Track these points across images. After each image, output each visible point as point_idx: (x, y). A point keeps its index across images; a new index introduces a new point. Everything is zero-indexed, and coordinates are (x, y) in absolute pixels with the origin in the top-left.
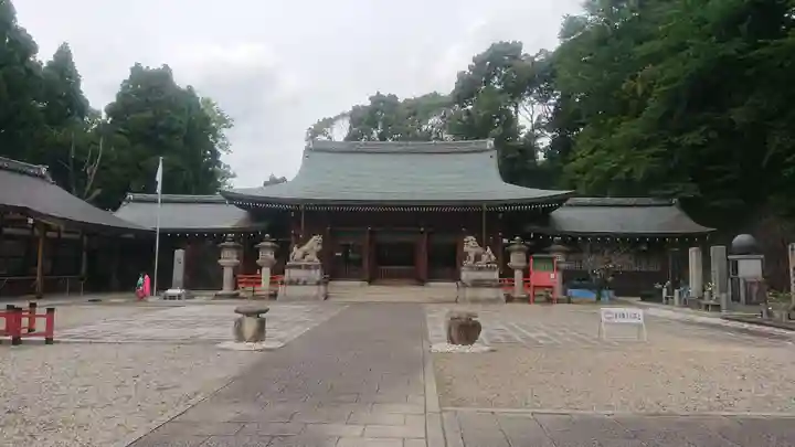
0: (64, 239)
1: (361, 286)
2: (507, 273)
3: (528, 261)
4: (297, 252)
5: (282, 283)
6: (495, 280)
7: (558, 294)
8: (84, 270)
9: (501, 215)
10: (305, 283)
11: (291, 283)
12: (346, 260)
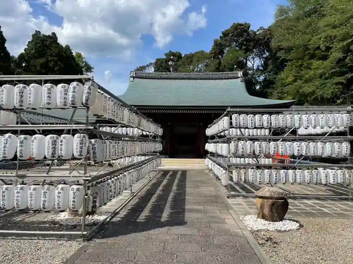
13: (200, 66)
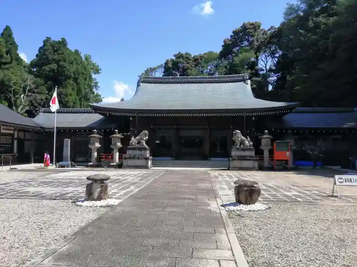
0: (3, 133)
1: (172, 160)
2: (259, 152)
3: (272, 144)
4: (134, 140)
5: (125, 158)
6: (252, 157)
7: (290, 164)
8: (15, 150)
9: (254, 118)
10: (138, 158)
11: (130, 158)
12: (162, 145)
13: (209, 68)
